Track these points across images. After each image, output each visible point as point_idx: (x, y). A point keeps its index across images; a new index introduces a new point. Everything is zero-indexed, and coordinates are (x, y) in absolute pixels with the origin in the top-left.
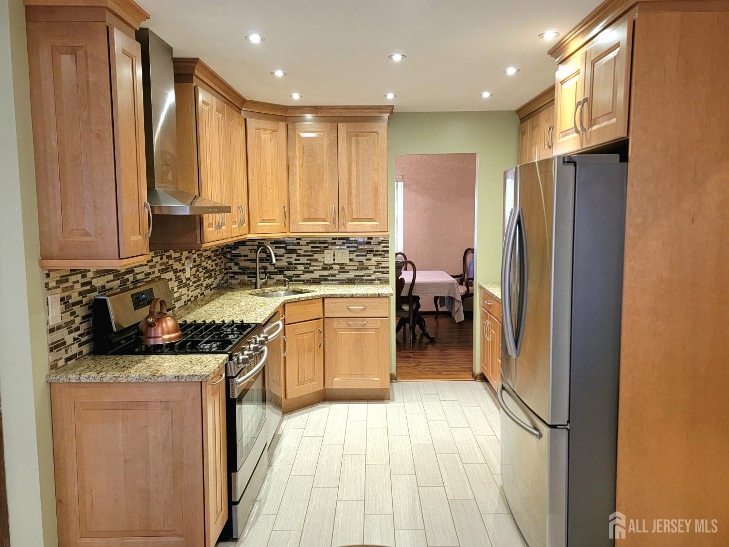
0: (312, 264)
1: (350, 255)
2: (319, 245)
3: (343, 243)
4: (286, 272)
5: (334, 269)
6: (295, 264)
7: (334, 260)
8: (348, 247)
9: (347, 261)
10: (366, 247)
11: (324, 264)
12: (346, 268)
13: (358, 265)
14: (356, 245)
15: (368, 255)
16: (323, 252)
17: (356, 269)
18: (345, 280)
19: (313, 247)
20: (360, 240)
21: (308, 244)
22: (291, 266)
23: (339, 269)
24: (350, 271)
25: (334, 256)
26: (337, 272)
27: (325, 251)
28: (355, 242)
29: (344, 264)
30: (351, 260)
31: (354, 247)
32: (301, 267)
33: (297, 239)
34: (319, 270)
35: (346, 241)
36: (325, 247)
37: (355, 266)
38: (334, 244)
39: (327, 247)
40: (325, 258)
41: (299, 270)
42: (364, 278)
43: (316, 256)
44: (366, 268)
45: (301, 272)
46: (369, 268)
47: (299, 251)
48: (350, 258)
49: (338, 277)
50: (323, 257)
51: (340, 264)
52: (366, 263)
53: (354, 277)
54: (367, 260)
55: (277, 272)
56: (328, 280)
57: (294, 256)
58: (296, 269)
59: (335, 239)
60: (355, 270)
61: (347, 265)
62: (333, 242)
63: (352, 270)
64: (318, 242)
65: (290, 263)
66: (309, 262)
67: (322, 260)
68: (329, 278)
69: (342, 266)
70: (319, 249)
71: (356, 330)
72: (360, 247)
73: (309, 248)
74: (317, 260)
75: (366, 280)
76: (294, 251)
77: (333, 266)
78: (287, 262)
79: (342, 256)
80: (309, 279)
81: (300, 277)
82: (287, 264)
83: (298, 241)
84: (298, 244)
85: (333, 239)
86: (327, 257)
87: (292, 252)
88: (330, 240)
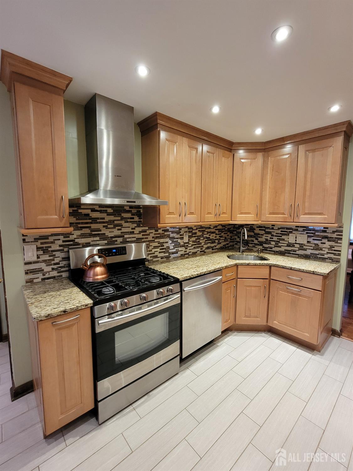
0: (281, 242)
1: (308, 238)
2: (287, 231)
3: (303, 230)
4: (264, 245)
5: (295, 247)
6: (270, 240)
7: (296, 241)
8: (307, 233)
9: (305, 242)
10: (322, 234)
11: (288, 243)
12: (304, 247)
13: (314, 246)
14: (314, 232)
15: (323, 240)
16: (288, 235)
17: (313, 249)
18: (303, 255)
19: (281, 231)
20: (317, 228)
21: (279, 229)
22: (267, 242)
23: (299, 247)
24: (307, 250)
25: (296, 238)
26: (297, 249)
27: (290, 234)
28: (314, 230)
29: (303, 244)
30: (308, 242)
31: (312, 233)
32: (273, 243)
33: (272, 225)
34: (285, 246)
35: (306, 229)
36: (289, 232)
37: (312, 246)
38: (297, 230)
39: (292, 232)
40: (289, 239)
41: (272, 245)
42: (318, 256)
43: (283, 237)
44: (320, 249)
45: (273, 246)
46: (323, 249)
47: (272, 233)
48: (308, 240)
49: (298, 252)
50: (288, 238)
51: (300, 244)
52: (321, 246)
53: (310, 254)
54: (322, 243)
55: (259, 244)
56: (290, 254)
57: (270, 236)
58: (270, 243)
59: (298, 227)
60: (311, 249)
61: (306, 245)
62: (296, 229)
63: (309, 249)
64: (285, 228)
65: (267, 240)
66: (279, 240)
67: (287, 240)
68: (291, 252)
69: (301, 245)
70: (286, 233)
71: (293, 293)
72: (317, 234)
73: (279, 232)
74: (284, 239)
75: (320, 257)
76: (270, 233)
77: (295, 244)
78: (265, 239)
79: (302, 239)
80: (278, 251)
81: (272, 249)
82: (265, 240)
83: (273, 227)
84: (273, 229)
85: (296, 227)
86: (291, 239)
87: (268, 233)
88: (294, 228)
